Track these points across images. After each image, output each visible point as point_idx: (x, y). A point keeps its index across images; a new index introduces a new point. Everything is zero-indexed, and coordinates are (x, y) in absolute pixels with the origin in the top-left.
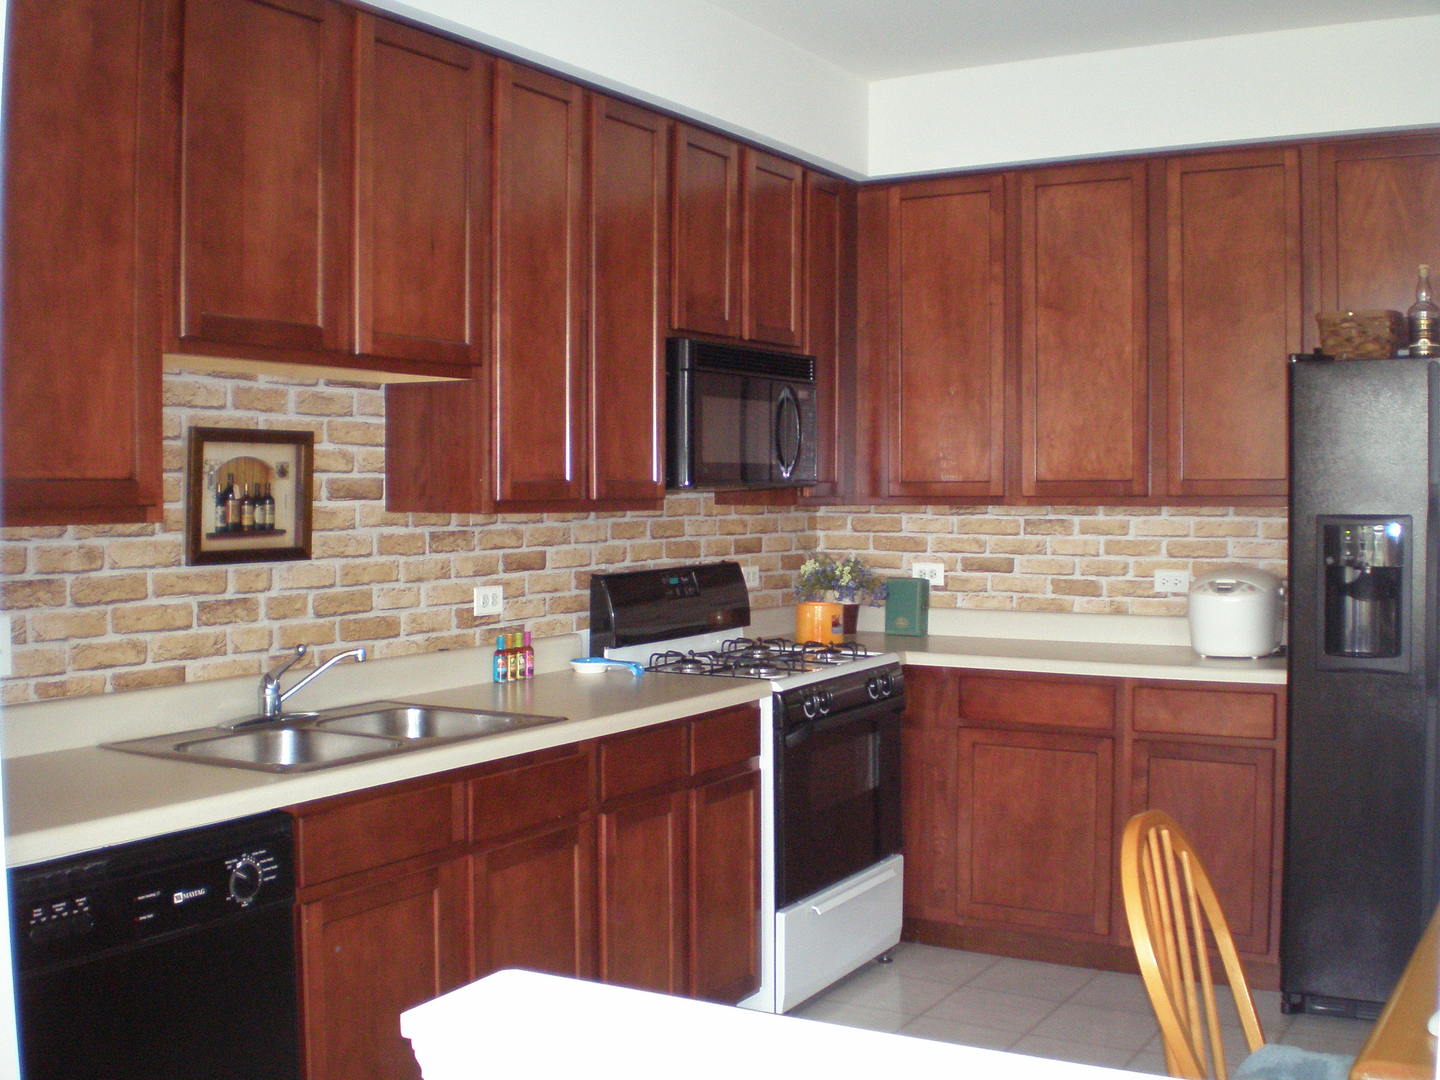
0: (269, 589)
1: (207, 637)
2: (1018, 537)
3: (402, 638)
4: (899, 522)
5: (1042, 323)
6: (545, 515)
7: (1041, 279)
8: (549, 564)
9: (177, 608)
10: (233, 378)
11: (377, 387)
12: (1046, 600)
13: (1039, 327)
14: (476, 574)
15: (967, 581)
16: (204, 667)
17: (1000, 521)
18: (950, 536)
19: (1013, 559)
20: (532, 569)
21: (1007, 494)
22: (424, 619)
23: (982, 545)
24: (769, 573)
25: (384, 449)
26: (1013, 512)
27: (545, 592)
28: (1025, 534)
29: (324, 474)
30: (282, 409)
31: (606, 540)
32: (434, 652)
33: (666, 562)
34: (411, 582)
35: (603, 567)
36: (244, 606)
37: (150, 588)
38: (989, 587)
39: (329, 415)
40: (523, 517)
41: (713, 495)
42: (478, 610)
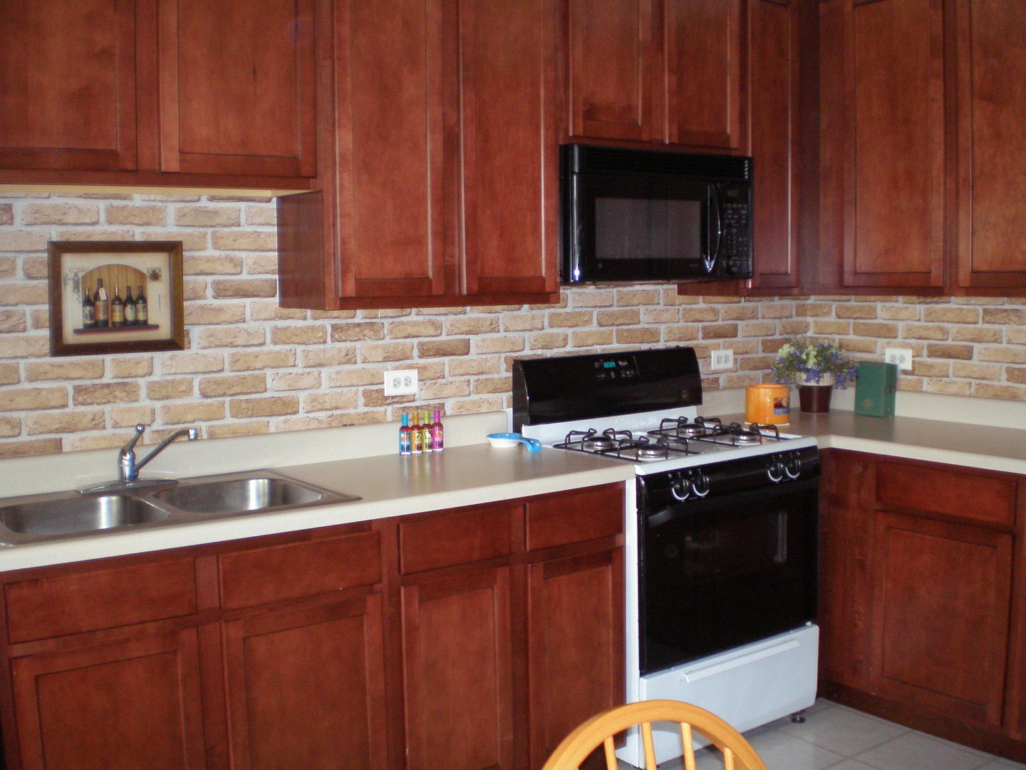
0: (150, 374)
1: (84, 415)
2: (977, 326)
3: (301, 415)
4: (875, 309)
5: (977, 114)
6: (468, 308)
7: (976, 73)
8: (472, 350)
9: (51, 391)
10: (107, 198)
11: (269, 201)
12: (1001, 387)
13: (975, 119)
14: (386, 360)
15: (932, 366)
16: (81, 440)
17: (961, 310)
18: (917, 323)
19: (972, 347)
20: (454, 355)
21: (948, 285)
22: (327, 398)
23: (945, 332)
24: (746, 356)
25: (276, 253)
26: (973, 302)
27: (469, 374)
28: (983, 322)
29: (209, 276)
30: (161, 222)
31: (543, 328)
32: (338, 427)
33: (616, 347)
34: (310, 367)
35: (539, 352)
36: (125, 388)
37: (23, 375)
38: (951, 374)
39: (214, 226)
40: (443, 310)
41: (676, 286)
42: (389, 391)
